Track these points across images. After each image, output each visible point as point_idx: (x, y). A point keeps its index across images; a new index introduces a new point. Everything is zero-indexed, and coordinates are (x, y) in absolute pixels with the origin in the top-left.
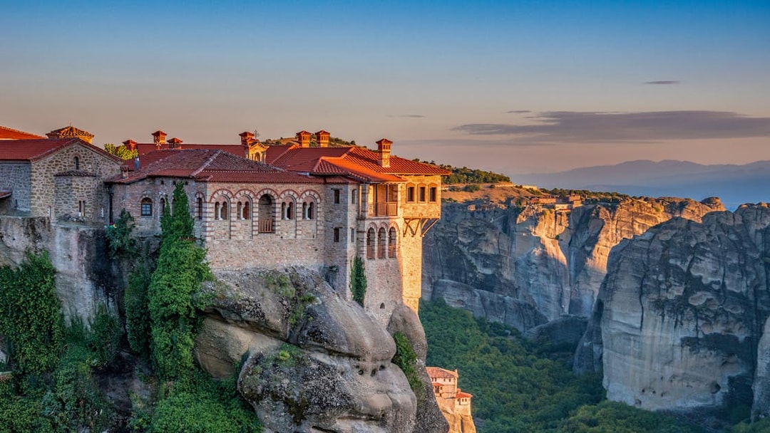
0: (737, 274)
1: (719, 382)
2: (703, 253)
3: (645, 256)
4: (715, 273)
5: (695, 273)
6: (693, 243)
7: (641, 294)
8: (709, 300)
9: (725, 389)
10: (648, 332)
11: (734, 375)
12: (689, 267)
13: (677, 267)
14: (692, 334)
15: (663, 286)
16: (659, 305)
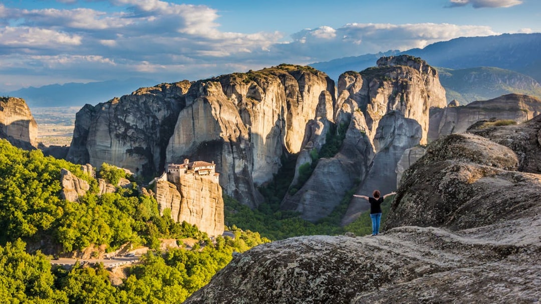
0: (140, 121)
1: (139, 168)
2: (129, 113)
3: (108, 115)
4: (133, 121)
5: (127, 122)
6: (125, 109)
7: (110, 132)
8: (133, 133)
9: (141, 170)
10: (114, 148)
11: (143, 164)
12: (125, 119)
13: (121, 119)
14: (130, 148)
15: (118, 128)
16: (117, 136)
